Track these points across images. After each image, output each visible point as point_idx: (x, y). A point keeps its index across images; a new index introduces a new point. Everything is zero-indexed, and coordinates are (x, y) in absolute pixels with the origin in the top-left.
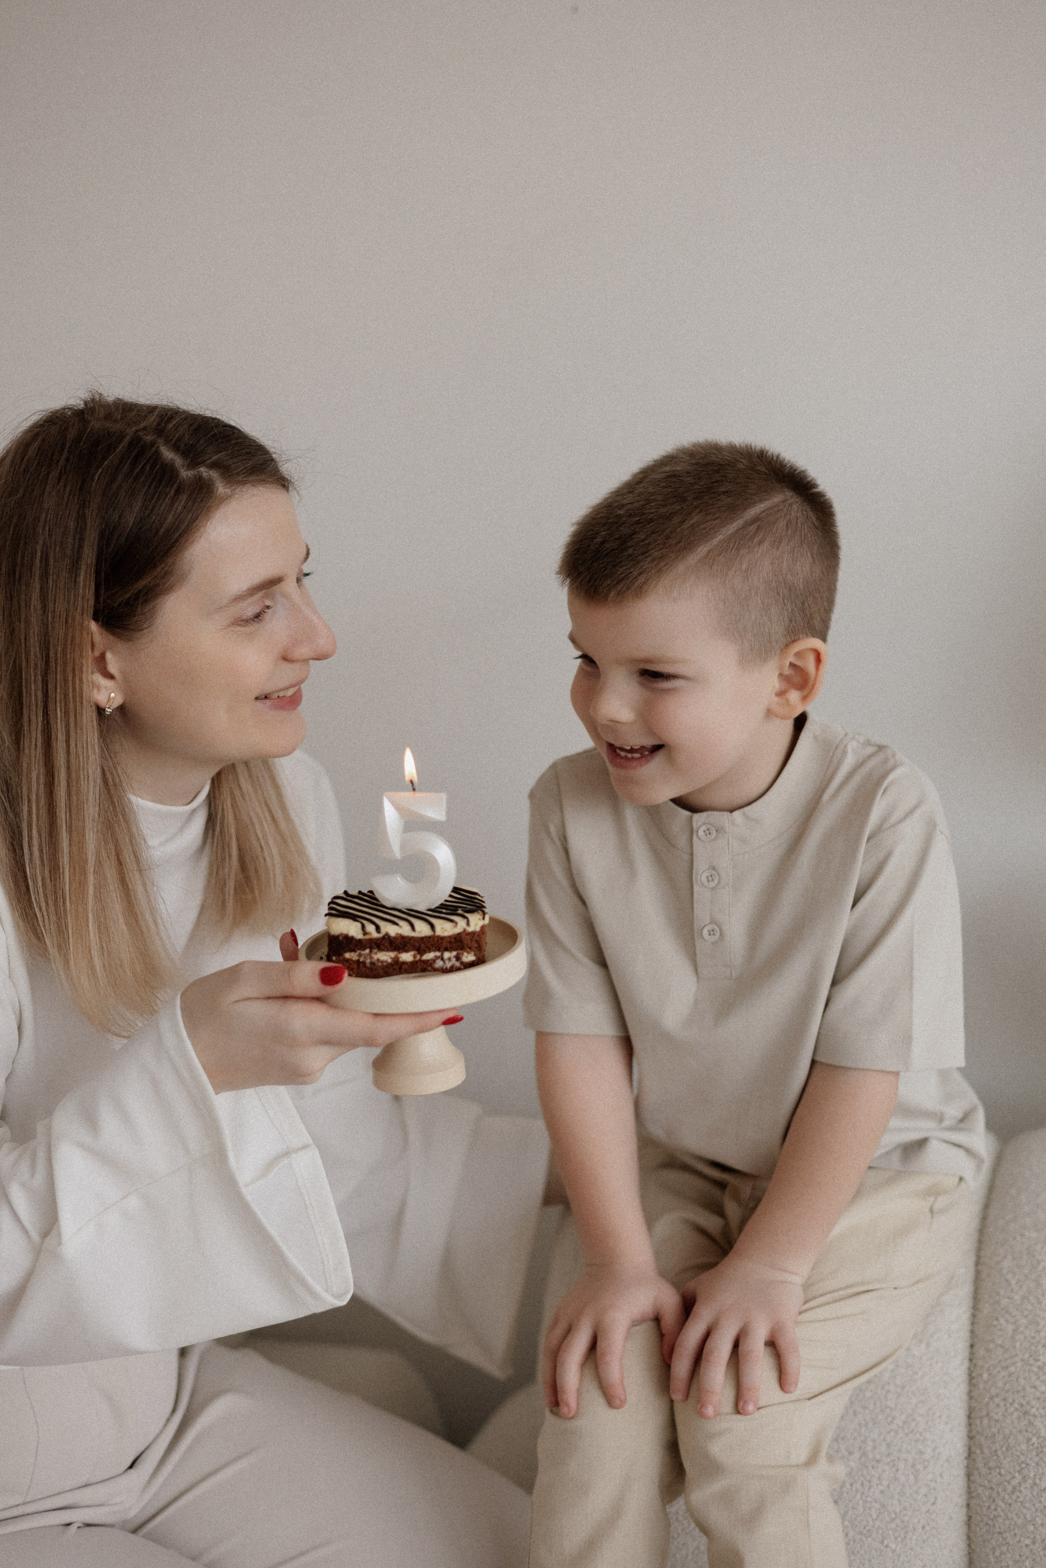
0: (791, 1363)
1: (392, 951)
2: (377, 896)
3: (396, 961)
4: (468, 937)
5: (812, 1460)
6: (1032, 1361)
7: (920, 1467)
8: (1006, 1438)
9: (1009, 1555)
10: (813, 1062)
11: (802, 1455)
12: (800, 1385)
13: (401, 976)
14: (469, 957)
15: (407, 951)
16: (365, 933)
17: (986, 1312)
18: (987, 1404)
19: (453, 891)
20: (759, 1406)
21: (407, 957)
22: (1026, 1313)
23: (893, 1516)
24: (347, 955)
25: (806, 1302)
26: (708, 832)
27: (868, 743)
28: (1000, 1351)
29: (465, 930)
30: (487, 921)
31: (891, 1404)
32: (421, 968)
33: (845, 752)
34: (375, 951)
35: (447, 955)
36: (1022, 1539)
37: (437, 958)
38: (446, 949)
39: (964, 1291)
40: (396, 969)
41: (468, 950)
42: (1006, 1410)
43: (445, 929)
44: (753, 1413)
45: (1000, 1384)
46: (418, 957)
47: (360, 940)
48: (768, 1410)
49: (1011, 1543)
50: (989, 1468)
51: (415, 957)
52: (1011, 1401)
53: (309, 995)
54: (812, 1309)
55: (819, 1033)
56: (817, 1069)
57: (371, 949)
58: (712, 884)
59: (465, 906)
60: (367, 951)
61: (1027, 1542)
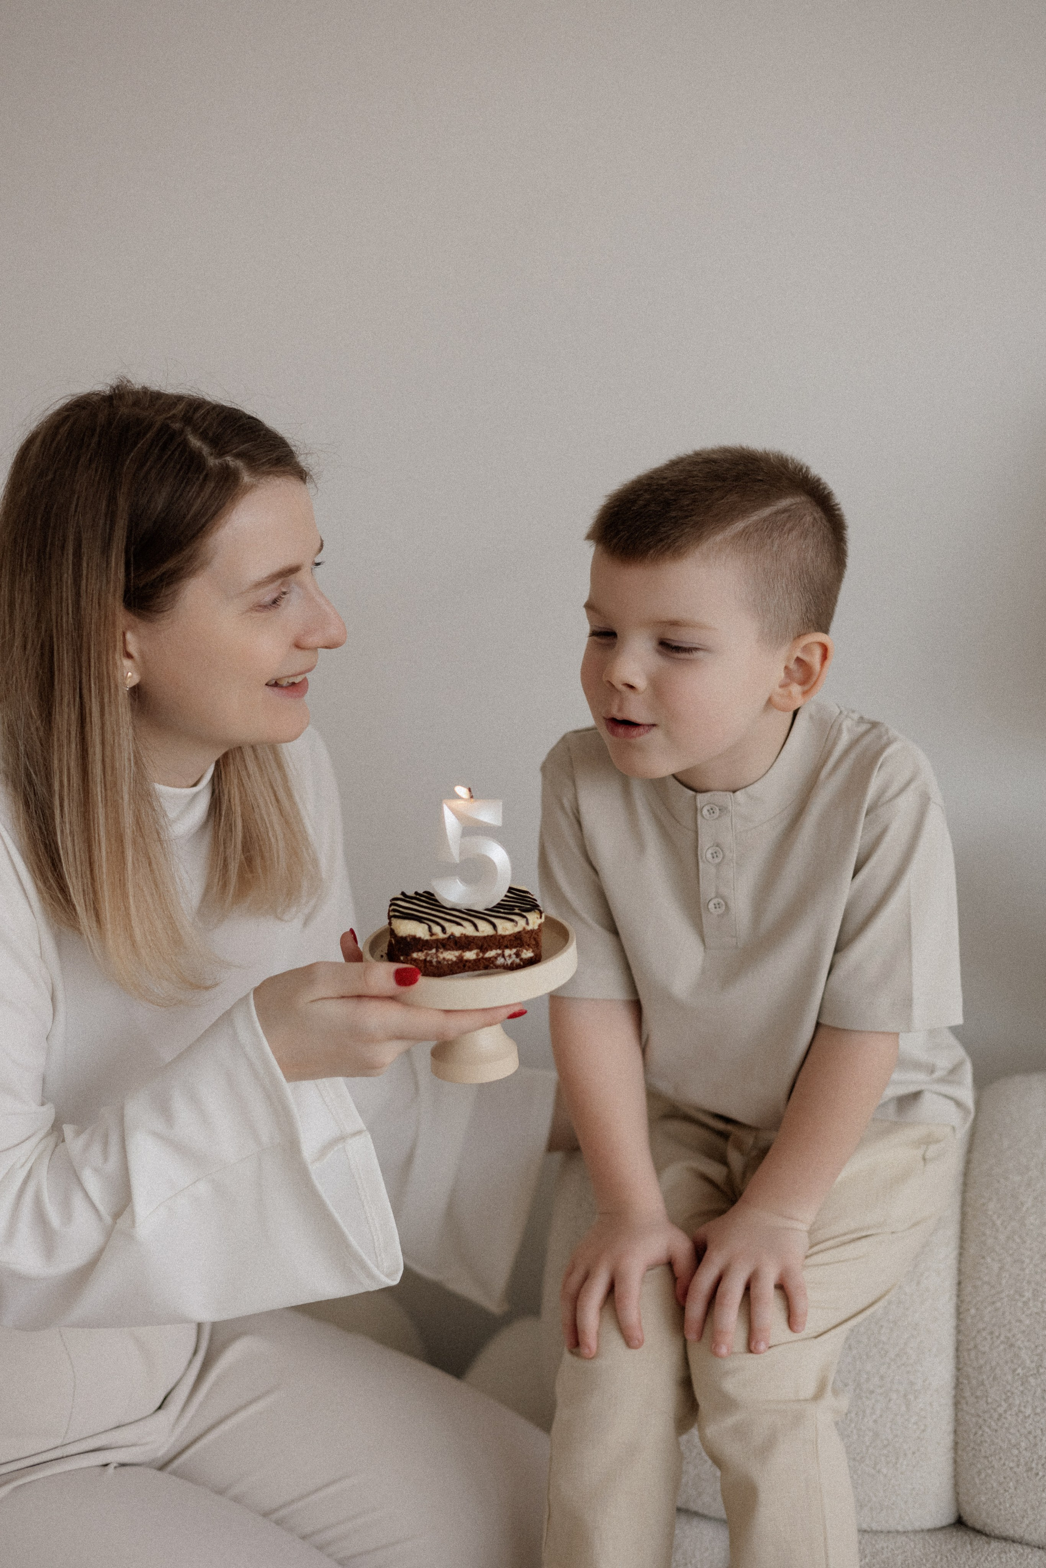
0: (800, 1305)
1: (457, 950)
2: (437, 897)
3: (460, 959)
4: (527, 935)
5: (818, 1395)
6: (1017, 1297)
7: (911, 1397)
8: (993, 1369)
9: (994, 1477)
10: (818, 1025)
11: (810, 1389)
12: (807, 1325)
13: (466, 973)
14: (527, 954)
15: (470, 950)
16: (432, 934)
17: (972, 1251)
18: (974, 1338)
19: (508, 892)
20: (770, 1345)
21: (470, 955)
22: (1011, 1252)
23: (885, 1442)
24: (415, 955)
25: (811, 1247)
26: (711, 811)
27: (861, 720)
28: (986, 1287)
29: (524, 929)
30: (543, 920)
31: (884, 1338)
32: (484, 966)
33: (840, 731)
34: (441, 950)
35: (507, 952)
36: (1007, 1463)
37: (498, 955)
38: (507, 947)
39: (951, 1231)
40: (460, 967)
41: (527, 947)
42: (993, 1343)
43: (506, 928)
44: (765, 1351)
45: (986, 1319)
46: (481, 955)
47: (427, 941)
48: (780, 1348)
49: (996, 1466)
50: (977, 1397)
51: (477, 954)
52: (997, 1334)
53: (385, 994)
54: (816, 1253)
55: (823, 998)
56: (822, 1032)
57: (437, 949)
58: (717, 861)
59: (522, 905)
60: (434, 951)
61: (1011, 1465)
